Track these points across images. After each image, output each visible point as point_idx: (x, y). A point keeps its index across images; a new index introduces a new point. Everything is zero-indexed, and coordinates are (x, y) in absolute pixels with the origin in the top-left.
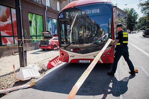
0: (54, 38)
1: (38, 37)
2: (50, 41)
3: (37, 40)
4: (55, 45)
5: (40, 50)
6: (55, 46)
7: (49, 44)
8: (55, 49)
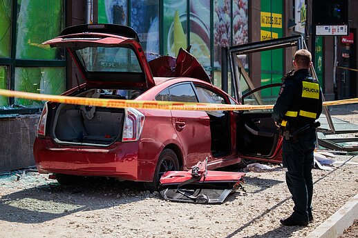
0: (161, 83)
1: (18, 71)
2: (137, 113)
3: (11, 100)
4: (173, 147)
5: (42, 179)
6: (173, 157)
7: (128, 134)
8: (172, 186)
